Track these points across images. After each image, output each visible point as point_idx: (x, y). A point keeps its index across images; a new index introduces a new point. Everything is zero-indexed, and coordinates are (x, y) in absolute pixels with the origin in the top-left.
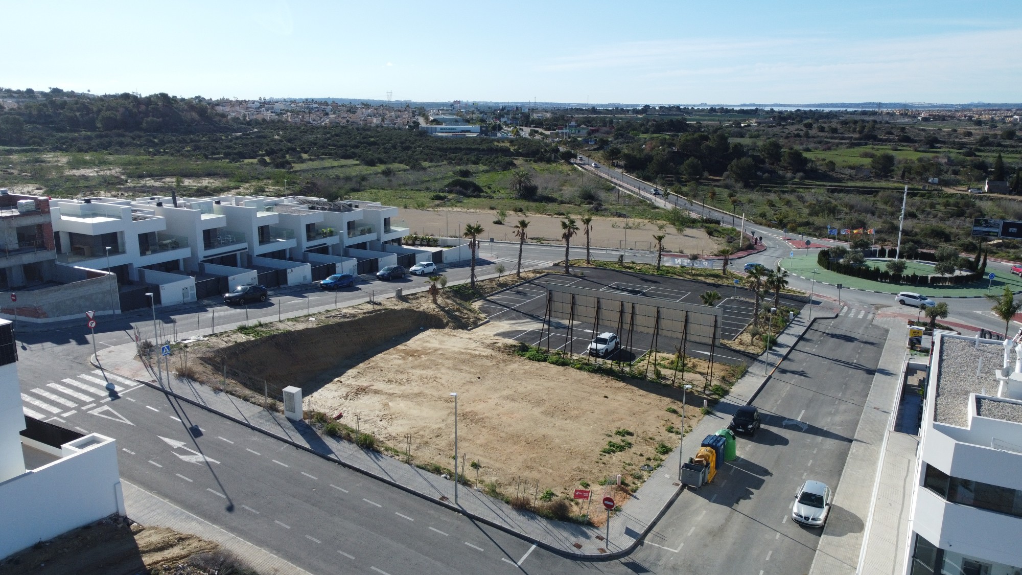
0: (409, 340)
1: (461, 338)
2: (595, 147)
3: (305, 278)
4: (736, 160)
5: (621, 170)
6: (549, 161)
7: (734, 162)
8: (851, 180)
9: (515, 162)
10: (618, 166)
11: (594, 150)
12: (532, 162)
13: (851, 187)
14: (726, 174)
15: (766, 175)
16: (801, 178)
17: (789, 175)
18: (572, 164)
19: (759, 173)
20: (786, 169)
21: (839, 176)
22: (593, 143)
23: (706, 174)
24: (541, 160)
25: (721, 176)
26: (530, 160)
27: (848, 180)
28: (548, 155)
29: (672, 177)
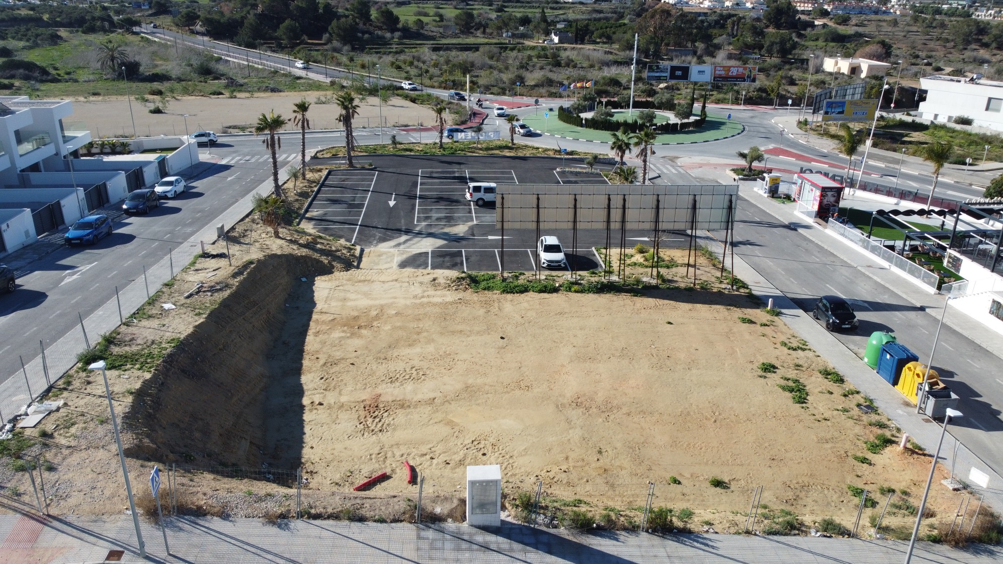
0: (314, 304)
1: (383, 282)
2: (150, 12)
3: (27, 233)
4: (335, 21)
5: (206, 39)
6: (105, 31)
7: (334, 23)
8: (443, 37)
9: (59, 33)
10: (198, 33)
11: (151, 15)
12: (80, 33)
13: (449, 44)
14: (326, 36)
15: (366, 36)
16: (400, 38)
17: (388, 35)
18: (137, 34)
19: (360, 35)
20: (380, 28)
21: (431, 34)
22: (147, 7)
23: (305, 37)
24: (92, 30)
25: (321, 39)
26: (77, 31)
27: (439, 37)
28: (99, 23)
29: (272, 44)
